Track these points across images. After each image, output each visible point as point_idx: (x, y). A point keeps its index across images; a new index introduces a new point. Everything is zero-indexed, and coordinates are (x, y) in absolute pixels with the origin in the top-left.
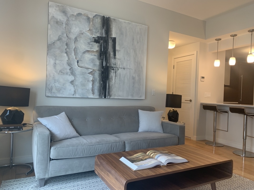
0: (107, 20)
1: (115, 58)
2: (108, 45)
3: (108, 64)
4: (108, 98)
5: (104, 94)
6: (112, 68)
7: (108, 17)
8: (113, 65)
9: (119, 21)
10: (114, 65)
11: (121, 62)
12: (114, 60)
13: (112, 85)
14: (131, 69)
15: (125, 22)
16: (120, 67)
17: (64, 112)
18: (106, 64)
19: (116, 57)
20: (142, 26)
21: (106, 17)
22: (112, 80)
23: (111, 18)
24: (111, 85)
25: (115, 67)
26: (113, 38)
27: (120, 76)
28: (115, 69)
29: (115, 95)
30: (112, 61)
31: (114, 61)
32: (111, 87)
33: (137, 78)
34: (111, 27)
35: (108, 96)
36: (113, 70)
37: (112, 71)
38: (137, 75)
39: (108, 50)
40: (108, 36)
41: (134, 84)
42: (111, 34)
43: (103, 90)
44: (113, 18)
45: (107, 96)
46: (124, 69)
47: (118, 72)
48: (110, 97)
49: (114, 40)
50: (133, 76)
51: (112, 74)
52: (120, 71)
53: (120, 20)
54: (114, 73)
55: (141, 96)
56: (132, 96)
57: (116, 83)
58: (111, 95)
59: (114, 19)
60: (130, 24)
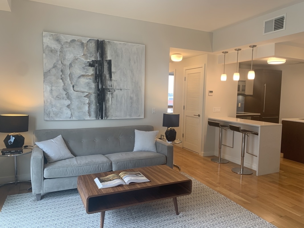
0: (102, 43)
1: (111, 80)
2: (104, 68)
3: (104, 86)
4: (105, 119)
5: (101, 115)
6: (108, 90)
7: (102, 40)
8: (109, 87)
9: (114, 43)
10: (111, 87)
11: (117, 83)
12: (110, 82)
13: (109, 106)
14: (129, 89)
15: (120, 44)
16: (117, 88)
17: (61, 135)
18: (102, 87)
19: (112, 79)
20: (139, 45)
21: (100, 40)
22: (109, 101)
23: (105, 40)
24: (107, 107)
25: (111, 89)
26: (108, 61)
27: (117, 97)
28: (111, 91)
29: (112, 115)
30: (109, 83)
31: (110, 83)
32: (108, 109)
33: (135, 98)
34: (106, 50)
35: (105, 117)
36: (110, 91)
37: (109, 93)
38: (135, 95)
39: (103, 73)
40: (103, 60)
41: (131, 104)
42: (107, 57)
43: (100, 112)
44: (108, 41)
45: (104, 117)
46: (121, 90)
47: (115, 93)
48: (107, 118)
49: (110, 62)
50: (130, 97)
51: (109, 96)
52: (116, 92)
53: (114, 41)
54: (111, 95)
55: (139, 116)
56: (130, 115)
57: (113, 104)
58: (108, 116)
59: (109, 42)
60: (125, 45)
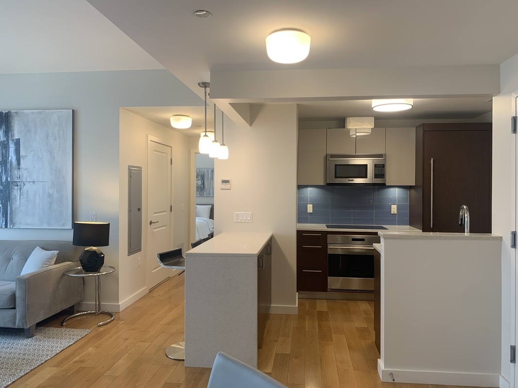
0: (7, 115)
1: (19, 168)
2: (9, 151)
3: (9, 178)
4: (10, 227)
5: (4, 222)
6: (15, 184)
7: (7, 112)
8: (16, 178)
9: (23, 113)
10: (19, 178)
11: (28, 173)
12: (18, 171)
13: (16, 208)
14: (46, 182)
15: (33, 113)
16: (28, 181)
18: (7, 179)
19: (21, 166)
20: (62, 112)
21: (4, 112)
22: (16, 201)
23: (12, 111)
24: (13, 209)
25: (19, 182)
26: (15, 140)
27: (28, 194)
28: (19, 185)
29: (21, 223)
30: (16, 173)
31: (18, 173)
32: (15, 212)
33: (56, 195)
34: (12, 125)
35: (10, 225)
36: (17, 186)
37: (16, 187)
38: (56, 191)
39: (8, 159)
40: (8, 140)
41: (50, 204)
42: (12, 136)
43: (3, 216)
44: (15, 111)
45: (8, 224)
46: (34, 182)
47: (25, 189)
48: (13, 226)
49: (17, 143)
50: (49, 193)
51: (16, 192)
52: (27, 187)
53: (25, 111)
54: (19, 191)
55: (64, 224)
56: (49, 224)
57: (21, 204)
58: (15, 223)
59: (16, 113)
60: (41, 114)
